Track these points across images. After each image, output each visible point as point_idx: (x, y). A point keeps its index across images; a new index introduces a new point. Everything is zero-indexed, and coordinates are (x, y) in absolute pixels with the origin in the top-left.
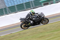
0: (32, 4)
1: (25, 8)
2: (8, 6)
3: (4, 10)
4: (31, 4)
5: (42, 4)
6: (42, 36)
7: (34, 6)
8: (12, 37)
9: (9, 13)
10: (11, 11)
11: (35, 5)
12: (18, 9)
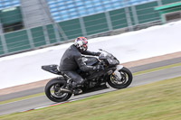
0: (131, 14)
1: (110, 26)
2: (57, 20)
3: (45, 33)
4: (128, 15)
5: (163, 16)
6: (161, 114)
7: (136, 21)
8: (69, 112)
9: (62, 39)
10: (67, 34)
11: (139, 18)
12: (87, 30)
